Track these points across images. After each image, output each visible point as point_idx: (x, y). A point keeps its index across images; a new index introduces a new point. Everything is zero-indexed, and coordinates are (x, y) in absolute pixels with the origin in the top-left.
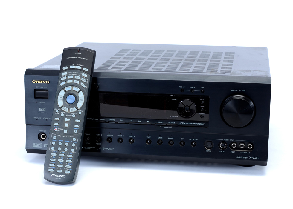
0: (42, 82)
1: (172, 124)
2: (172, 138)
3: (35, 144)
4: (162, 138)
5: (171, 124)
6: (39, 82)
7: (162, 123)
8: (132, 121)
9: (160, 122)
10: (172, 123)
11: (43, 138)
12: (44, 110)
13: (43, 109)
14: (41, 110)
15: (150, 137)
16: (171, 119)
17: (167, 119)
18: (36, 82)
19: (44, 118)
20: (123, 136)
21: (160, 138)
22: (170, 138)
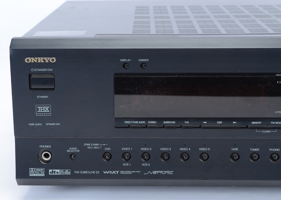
0: (44, 60)
1: (277, 125)
2: (276, 150)
3: (32, 171)
4: (258, 150)
5: (275, 124)
6: (38, 60)
7: (259, 124)
8: (206, 122)
9: (256, 123)
10: (277, 123)
11: (46, 159)
12: (47, 109)
13: (45, 109)
14: (43, 110)
15: (237, 149)
16: (276, 116)
17: (270, 116)
18: (33, 62)
19: (48, 124)
20: (189, 149)
21: (256, 150)
22: (273, 150)
